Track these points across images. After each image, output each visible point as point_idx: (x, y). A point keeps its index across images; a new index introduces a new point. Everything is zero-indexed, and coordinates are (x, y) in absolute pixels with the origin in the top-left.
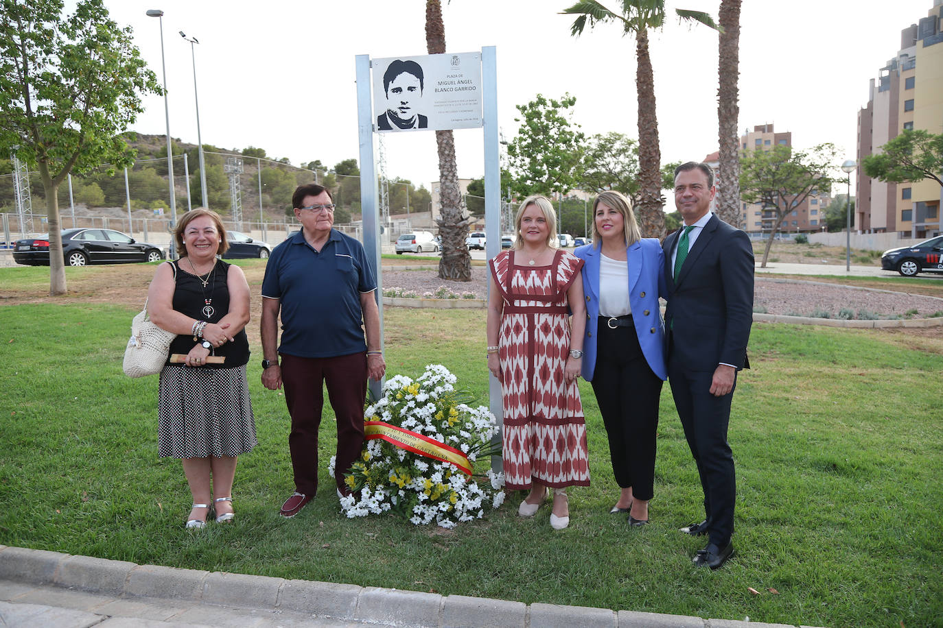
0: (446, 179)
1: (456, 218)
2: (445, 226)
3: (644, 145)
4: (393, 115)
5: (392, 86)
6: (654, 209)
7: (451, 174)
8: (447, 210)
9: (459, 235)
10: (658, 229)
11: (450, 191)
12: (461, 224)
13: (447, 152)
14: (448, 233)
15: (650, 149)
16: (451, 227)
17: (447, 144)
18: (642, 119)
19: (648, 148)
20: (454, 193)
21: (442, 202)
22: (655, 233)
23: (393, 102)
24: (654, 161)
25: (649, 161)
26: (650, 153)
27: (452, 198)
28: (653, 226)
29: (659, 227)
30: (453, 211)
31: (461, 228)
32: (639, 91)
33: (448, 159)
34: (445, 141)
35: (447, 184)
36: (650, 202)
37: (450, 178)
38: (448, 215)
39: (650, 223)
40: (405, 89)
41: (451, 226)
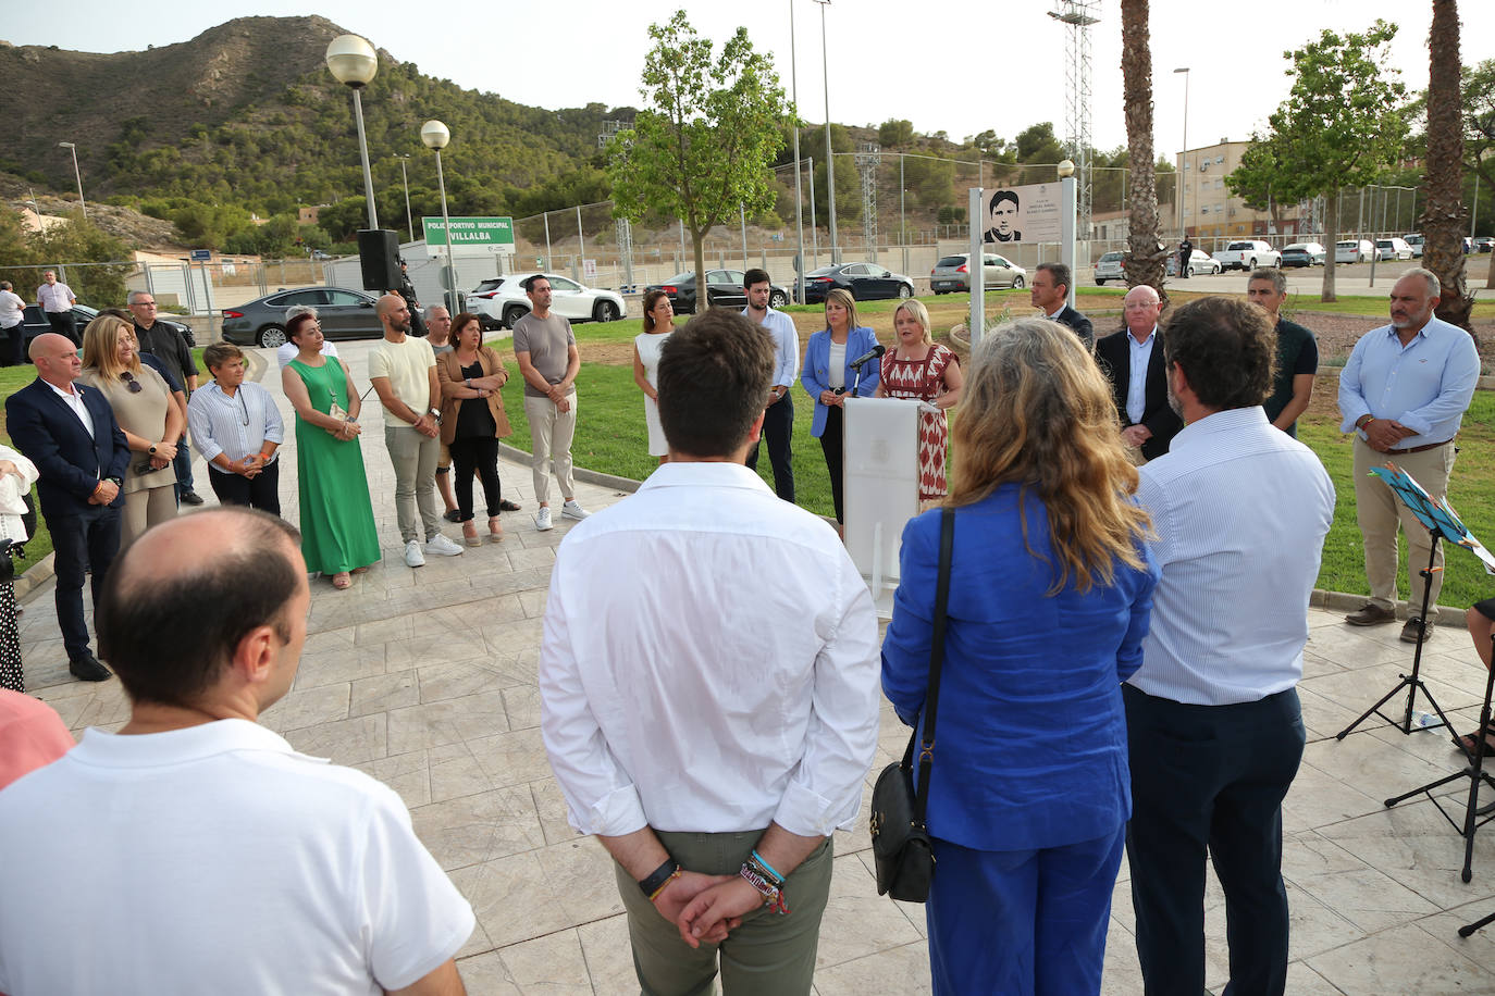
0: (1139, 196)
1: (1149, 248)
2: (1132, 261)
3: (1434, 137)
4: (996, 232)
5: (996, 210)
6: (1445, 229)
7: (1145, 190)
8: (1137, 238)
9: (1151, 272)
10: (1448, 258)
11: (1142, 213)
12: (1155, 257)
13: (1141, 160)
14: (1137, 269)
15: (1444, 142)
16: (1141, 262)
17: (1141, 149)
18: (1434, 98)
19: (1439, 140)
20: (1148, 216)
21: (1131, 228)
22: (1442, 266)
23: (996, 222)
24: (1448, 159)
25: (1440, 159)
26: (1443, 148)
27: (1145, 221)
28: (1440, 255)
29: (1451, 255)
30: (1145, 240)
31: (1155, 262)
32: (1432, 57)
33: (1143, 169)
34: (1139, 146)
35: (1140, 203)
36: (1437, 220)
37: (1144, 195)
38: (1138, 245)
39: (1436, 250)
40: (1005, 212)
41: (1141, 260)
